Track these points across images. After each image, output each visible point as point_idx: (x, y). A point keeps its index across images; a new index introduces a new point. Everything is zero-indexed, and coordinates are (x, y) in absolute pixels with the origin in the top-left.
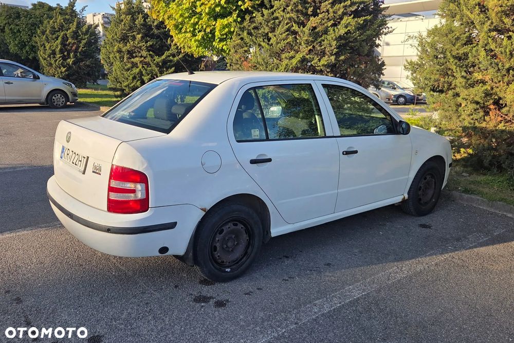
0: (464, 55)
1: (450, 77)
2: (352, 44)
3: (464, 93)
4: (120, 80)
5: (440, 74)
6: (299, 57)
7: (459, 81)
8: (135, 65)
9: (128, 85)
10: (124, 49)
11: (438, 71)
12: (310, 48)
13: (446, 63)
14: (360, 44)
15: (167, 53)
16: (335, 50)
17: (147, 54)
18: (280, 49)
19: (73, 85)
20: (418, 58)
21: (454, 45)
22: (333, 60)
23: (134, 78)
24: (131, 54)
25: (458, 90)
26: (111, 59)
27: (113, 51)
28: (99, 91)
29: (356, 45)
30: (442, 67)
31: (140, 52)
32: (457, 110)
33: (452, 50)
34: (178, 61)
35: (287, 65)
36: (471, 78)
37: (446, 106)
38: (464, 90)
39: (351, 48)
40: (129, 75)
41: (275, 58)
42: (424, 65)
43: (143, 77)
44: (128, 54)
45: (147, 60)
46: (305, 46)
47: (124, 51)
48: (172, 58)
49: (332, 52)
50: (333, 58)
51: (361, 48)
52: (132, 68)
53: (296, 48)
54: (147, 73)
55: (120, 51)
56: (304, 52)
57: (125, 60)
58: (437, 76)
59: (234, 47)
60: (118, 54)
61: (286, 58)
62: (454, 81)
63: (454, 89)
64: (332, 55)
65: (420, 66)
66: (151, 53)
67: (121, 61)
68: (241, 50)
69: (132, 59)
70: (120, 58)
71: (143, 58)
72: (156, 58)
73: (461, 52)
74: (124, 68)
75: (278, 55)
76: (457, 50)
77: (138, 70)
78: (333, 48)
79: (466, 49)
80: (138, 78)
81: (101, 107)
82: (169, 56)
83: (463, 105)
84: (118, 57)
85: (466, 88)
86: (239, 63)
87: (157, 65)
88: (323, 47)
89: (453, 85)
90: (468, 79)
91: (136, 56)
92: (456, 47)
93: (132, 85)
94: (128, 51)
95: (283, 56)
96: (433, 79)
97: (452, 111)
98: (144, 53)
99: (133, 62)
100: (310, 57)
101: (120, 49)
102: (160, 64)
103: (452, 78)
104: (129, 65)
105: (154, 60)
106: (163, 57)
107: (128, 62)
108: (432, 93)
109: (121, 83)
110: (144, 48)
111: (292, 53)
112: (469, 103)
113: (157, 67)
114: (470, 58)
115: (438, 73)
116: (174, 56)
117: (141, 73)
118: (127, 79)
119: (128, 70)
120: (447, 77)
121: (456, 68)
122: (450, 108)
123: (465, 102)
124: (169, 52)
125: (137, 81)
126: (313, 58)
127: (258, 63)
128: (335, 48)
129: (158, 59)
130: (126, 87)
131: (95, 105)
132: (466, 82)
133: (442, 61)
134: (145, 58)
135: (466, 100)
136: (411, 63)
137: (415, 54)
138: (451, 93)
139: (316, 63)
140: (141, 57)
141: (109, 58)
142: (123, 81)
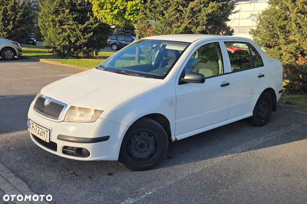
0: (284, 26)
1: (276, 38)
2: (216, 19)
3: (284, 48)
4: (53, 40)
5: (270, 37)
6: (183, 26)
7: (282, 41)
8: (64, 30)
9: (60, 44)
10: (56, 19)
11: (269, 35)
12: (190, 21)
13: (274, 30)
14: (221, 19)
15: (87, 23)
16: (206, 22)
17: (73, 23)
18: (171, 21)
19: (19, 44)
20: (256, 27)
21: (278, 20)
22: (205, 28)
23: (64, 39)
24: (61, 23)
25: (280, 46)
26: (47, 26)
27: (48, 21)
28: (32, 49)
29: (218, 20)
30: (272, 33)
31: (67, 22)
32: (280, 58)
33: (277, 23)
34: (95, 28)
35: (176, 31)
36: (288, 39)
37: (274, 55)
38: (284, 46)
39: (215, 21)
40: (60, 37)
41: (168, 27)
42: (260, 31)
43: (70, 39)
44: (59, 23)
45: (73, 27)
46: (187, 20)
47: (56, 20)
48: (91, 26)
49: (204, 24)
50: (204, 27)
51: (221, 21)
52: (62, 32)
53: (182, 20)
54: (73, 36)
55: (53, 21)
56: (186, 23)
57: (57, 27)
58: (269, 38)
59: (140, 19)
60: (52, 23)
61: (175, 27)
62: (279, 41)
63: (278, 45)
64: (204, 25)
65: (258, 32)
66: (76, 22)
67: (54, 28)
68: (145, 22)
69: (62, 26)
70: (53, 25)
71: (70, 26)
72: (79, 25)
73: (282, 24)
74: (56, 32)
75: (170, 25)
76: (280, 23)
77: (67, 34)
78: (204, 21)
79: (285, 22)
80: (67, 39)
81: (40, 59)
82: (89, 25)
83: (284, 55)
84: (52, 25)
85: (285, 45)
86: (144, 29)
87: (81, 31)
88: (198, 20)
89: (278, 43)
90: (287, 40)
91: (65, 25)
92: (280, 21)
93: (62, 44)
94: (59, 21)
95: (174, 25)
96: (267, 39)
97: (278, 58)
98: (71, 22)
99: (62, 29)
100: (190, 27)
101: (54, 19)
102: (83, 30)
103: (277, 39)
104: (60, 30)
105: (78, 27)
106: (85, 25)
107: (60, 28)
108: (266, 48)
109: (54, 43)
110: (71, 19)
111: (179, 24)
112: (287, 53)
113: (80, 32)
114: (287, 28)
115: (270, 36)
116: (92, 24)
117: (69, 36)
118: (59, 40)
119: (59, 34)
120: (275, 38)
121: (280, 33)
122: (276, 57)
123: (285, 52)
124: (89, 22)
125: (66, 41)
126: (192, 27)
127: (157, 30)
128: (206, 21)
129: (81, 27)
130: (58, 45)
131: (35, 58)
132: (286, 41)
133: (271, 29)
134: (71, 25)
135: (286, 51)
136: (252, 30)
137: (255, 25)
138: (276, 48)
139: (194, 30)
140: (69, 25)
141: (45, 26)
142: (56, 41)
